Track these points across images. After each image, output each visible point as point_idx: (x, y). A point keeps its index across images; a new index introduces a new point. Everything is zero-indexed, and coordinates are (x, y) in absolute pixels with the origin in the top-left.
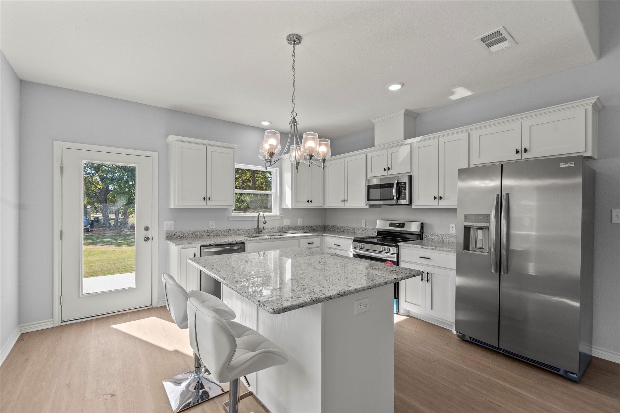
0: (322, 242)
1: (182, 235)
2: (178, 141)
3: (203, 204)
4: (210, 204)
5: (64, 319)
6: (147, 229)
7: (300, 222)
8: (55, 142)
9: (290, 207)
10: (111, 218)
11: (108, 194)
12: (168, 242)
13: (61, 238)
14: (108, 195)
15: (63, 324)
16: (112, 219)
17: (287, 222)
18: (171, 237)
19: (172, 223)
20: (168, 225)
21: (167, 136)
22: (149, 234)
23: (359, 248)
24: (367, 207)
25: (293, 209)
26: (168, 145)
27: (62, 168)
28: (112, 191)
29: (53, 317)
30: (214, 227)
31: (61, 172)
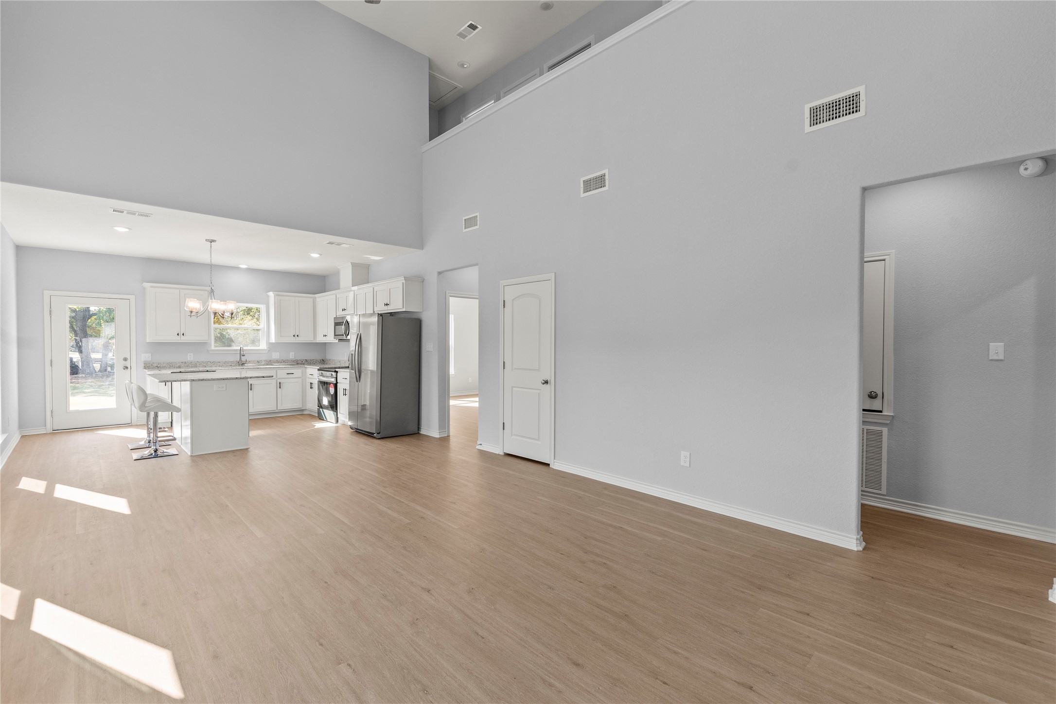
0: (304, 374)
1: (159, 366)
2: (151, 287)
3: (177, 339)
4: (183, 339)
5: (55, 428)
6: (125, 359)
7: (292, 356)
8: (45, 291)
9: (274, 342)
10: (95, 359)
11: (89, 318)
12: (145, 370)
13: (51, 365)
14: (89, 321)
15: (54, 431)
16: (96, 361)
17: (276, 356)
18: (148, 366)
19: (150, 355)
20: (146, 357)
21: (143, 283)
22: (128, 364)
23: (322, 375)
24: (337, 341)
25: (275, 343)
26: (144, 289)
27: (50, 311)
28: (95, 314)
29: (46, 426)
30: (192, 359)
31: (50, 314)
